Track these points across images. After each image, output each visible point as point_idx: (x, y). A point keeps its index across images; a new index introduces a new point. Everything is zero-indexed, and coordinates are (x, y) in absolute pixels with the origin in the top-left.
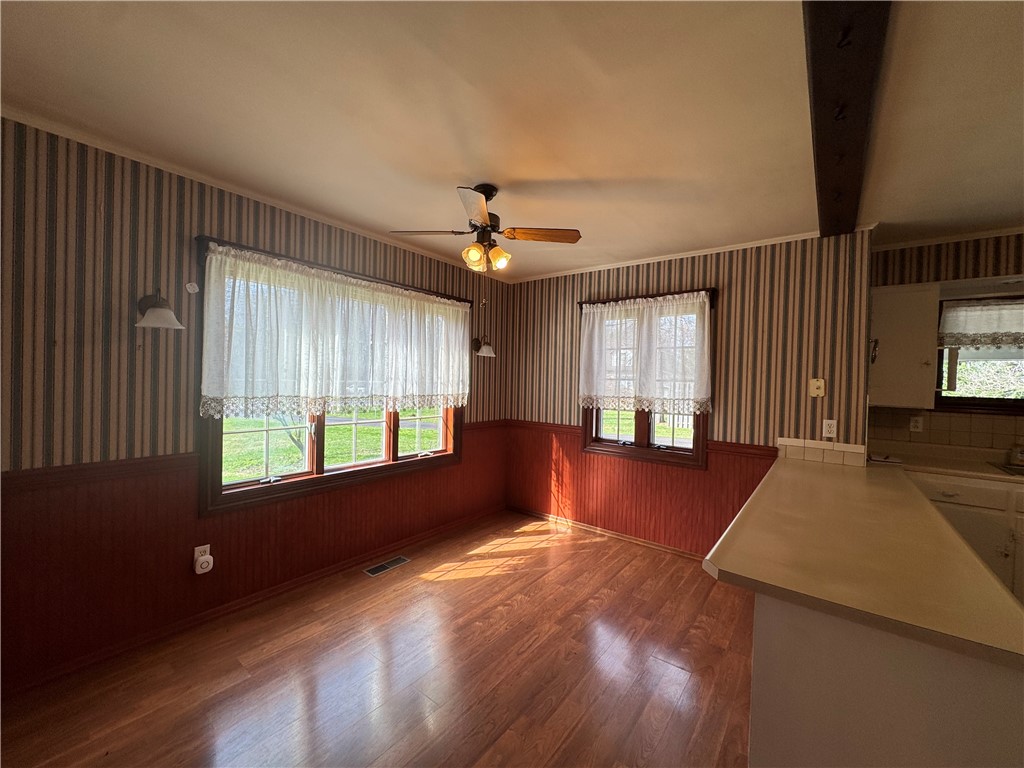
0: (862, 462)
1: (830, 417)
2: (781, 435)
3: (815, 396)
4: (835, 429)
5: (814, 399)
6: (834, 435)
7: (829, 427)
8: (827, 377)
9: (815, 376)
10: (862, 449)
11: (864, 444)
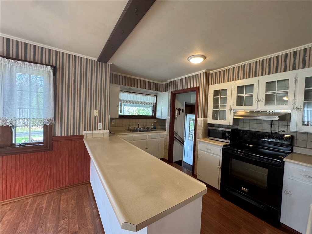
0: (108, 135)
1: (100, 122)
2: (85, 130)
3: (96, 115)
4: (101, 126)
5: (95, 117)
6: (101, 128)
7: (100, 126)
8: (99, 109)
9: (96, 109)
10: (108, 131)
11: (108, 130)
